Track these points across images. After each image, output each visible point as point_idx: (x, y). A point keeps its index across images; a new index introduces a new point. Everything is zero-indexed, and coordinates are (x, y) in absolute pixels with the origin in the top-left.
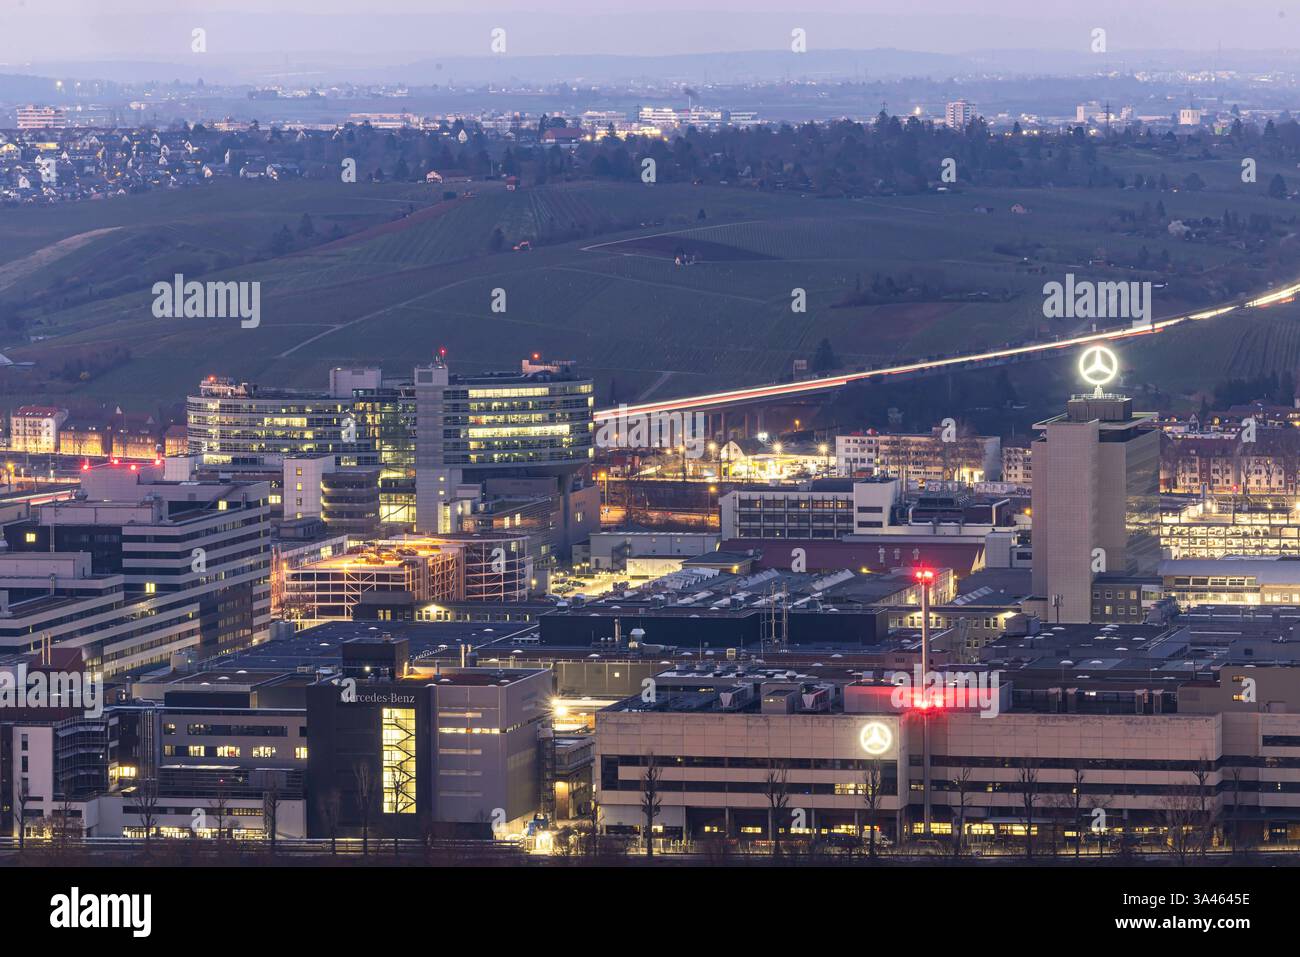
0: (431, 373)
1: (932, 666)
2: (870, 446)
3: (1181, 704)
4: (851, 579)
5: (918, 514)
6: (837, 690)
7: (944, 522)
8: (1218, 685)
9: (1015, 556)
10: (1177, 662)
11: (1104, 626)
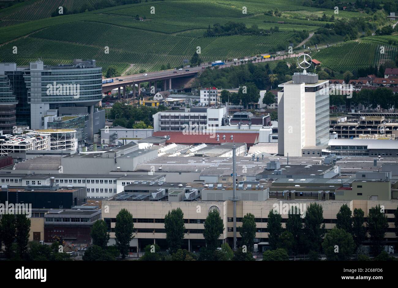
0: (37, 65)
1: (237, 182)
2: (214, 94)
3: (336, 197)
4: (206, 147)
5: (233, 121)
6: (199, 192)
7: (243, 124)
8: (351, 189)
9: (271, 138)
10: (335, 180)
11: (306, 166)
